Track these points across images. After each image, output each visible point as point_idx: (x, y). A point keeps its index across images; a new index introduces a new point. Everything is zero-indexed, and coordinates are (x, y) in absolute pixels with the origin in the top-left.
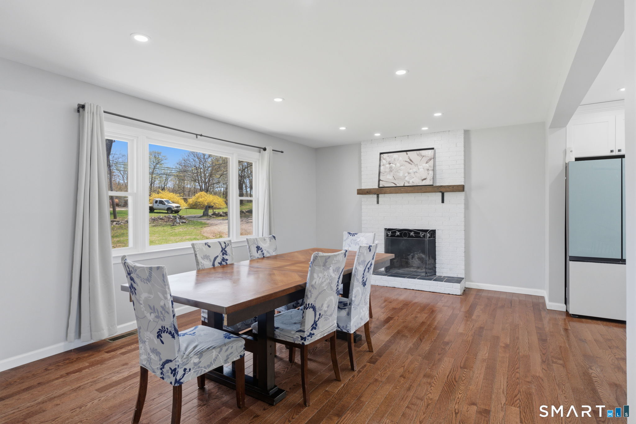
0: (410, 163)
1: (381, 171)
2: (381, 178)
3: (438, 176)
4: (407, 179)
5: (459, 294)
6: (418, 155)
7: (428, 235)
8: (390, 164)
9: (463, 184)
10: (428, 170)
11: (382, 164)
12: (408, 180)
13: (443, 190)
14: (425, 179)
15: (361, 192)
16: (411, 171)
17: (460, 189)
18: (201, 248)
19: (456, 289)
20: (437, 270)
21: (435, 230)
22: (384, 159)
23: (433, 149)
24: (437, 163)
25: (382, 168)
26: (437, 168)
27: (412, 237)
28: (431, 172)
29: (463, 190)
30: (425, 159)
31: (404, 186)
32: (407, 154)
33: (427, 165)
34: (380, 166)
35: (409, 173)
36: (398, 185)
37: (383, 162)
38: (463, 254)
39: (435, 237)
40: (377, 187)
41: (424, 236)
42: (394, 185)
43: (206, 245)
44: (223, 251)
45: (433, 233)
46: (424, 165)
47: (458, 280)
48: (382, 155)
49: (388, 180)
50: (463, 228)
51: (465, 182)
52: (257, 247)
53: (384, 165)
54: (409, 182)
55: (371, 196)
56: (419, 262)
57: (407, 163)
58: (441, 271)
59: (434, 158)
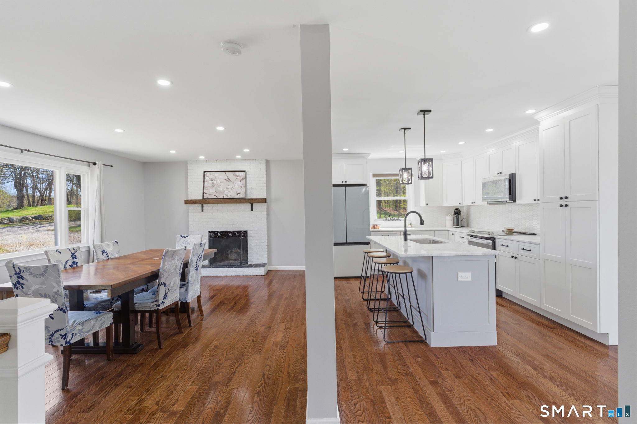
0: (228, 181)
1: (205, 185)
2: (205, 192)
3: (248, 191)
4: (225, 192)
5: (264, 275)
6: (234, 175)
7: (242, 235)
8: (212, 180)
9: (265, 197)
10: (241, 187)
11: (205, 180)
12: (226, 194)
13: (252, 202)
14: (239, 193)
15: (188, 202)
16: (228, 187)
17: (264, 201)
18: (53, 254)
19: (261, 271)
20: (249, 260)
21: (247, 231)
22: (207, 176)
23: (245, 171)
24: (248, 182)
25: (206, 183)
26: (248, 185)
27: (230, 236)
28: (243, 189)
29: (266, 202)
30: (239, 179)
31: (224, 198)
32: (226, 174)
33: (241, 183)
34: (204, 181)
35: (227, 189)
36: (219, 197)
37: (207, 178)
38: (266, 247)
39: (247, 236)
40: (202, 198)
41: (239, 236)
42: (216, 197)
43: (57, 251)
44: (73, 256)
45: (245, 233)
46: (239, 183)
47: (263, 265)
48: (205, 173)
49: (211, 193)
50: (266, 228)
51: (267, 196)
52: (102, 251)
53: (207, 181)
54: (227, 195)
55: (196, 205)
56: (236, 255)
57: (225, 181)
58: (252, 260)
59: (246, 178)
